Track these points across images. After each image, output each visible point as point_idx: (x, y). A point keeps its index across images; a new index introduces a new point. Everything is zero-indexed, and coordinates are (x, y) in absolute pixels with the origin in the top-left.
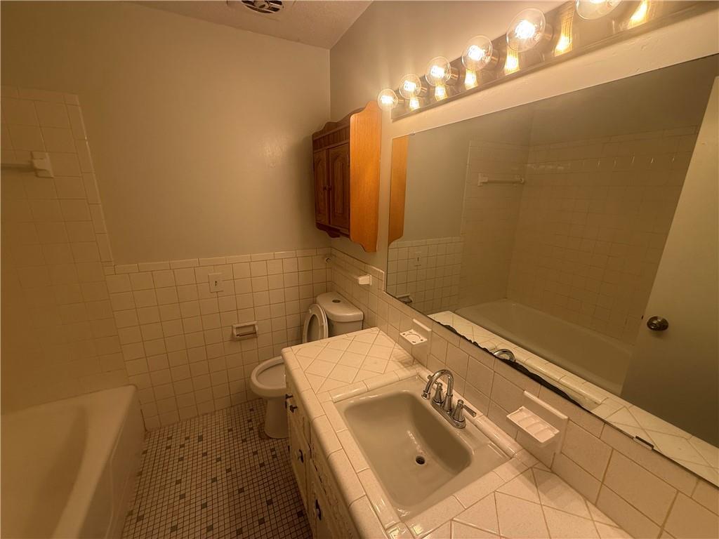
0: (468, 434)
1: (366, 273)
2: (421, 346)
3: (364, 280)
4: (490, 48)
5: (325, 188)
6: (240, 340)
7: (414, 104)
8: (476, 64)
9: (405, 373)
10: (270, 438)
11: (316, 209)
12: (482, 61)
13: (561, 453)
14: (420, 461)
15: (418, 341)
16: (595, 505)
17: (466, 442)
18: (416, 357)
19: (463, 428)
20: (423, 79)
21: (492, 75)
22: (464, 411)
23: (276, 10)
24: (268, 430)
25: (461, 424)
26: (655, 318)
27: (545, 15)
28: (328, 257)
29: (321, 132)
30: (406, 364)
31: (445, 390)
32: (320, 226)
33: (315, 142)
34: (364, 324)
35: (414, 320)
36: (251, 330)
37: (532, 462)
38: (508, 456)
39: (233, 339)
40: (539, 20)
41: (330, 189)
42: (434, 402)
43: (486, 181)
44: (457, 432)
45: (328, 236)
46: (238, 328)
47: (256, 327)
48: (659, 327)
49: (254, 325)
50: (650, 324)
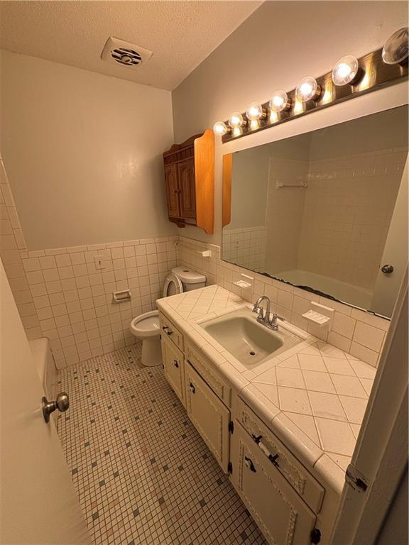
0: (280, 332)
1: (206, 249)
2: (247, 289)
3: (206, 254)
4: (286, 98)
5: (176, 192)
6: (118, 303)
7: (237, 132)
8: (277, 107)
9: (238, 307)
10: (146, 366)
11: (168, 206)
12: (281, 107)
13: (332, 331)
14: (252, 354)
15: (246, 286)
16: (349, 353)
17: (279, 336)
18: (244, 297)
19: (277, 330)
20: (244, 115)
21: (287, 115)
22: (278, 320)
23: (136, 63)
24: (144, 362)
25: (275, 328)
26: (387, 266)
27: (316, 80)
28: (177, 242)
29: (169, 152)
30: (237, 302)
31: (265, 312)
32: (172, 220)
33: (165, 159)
34: (206, 283)
35: (243, 274)
36: (126, 295)
37: (316, 340)
38: (303, 339)
39: (114, 302)
40: (313, 82)
41: (179, 192)
42: (258, 320)
43: (281, 186)
44: (274, 332)
45: (176, 226)
46: (116, 294)
47: (130, 293)
48: (388, 271)
49: (128, 292)
50: (383, 269)
